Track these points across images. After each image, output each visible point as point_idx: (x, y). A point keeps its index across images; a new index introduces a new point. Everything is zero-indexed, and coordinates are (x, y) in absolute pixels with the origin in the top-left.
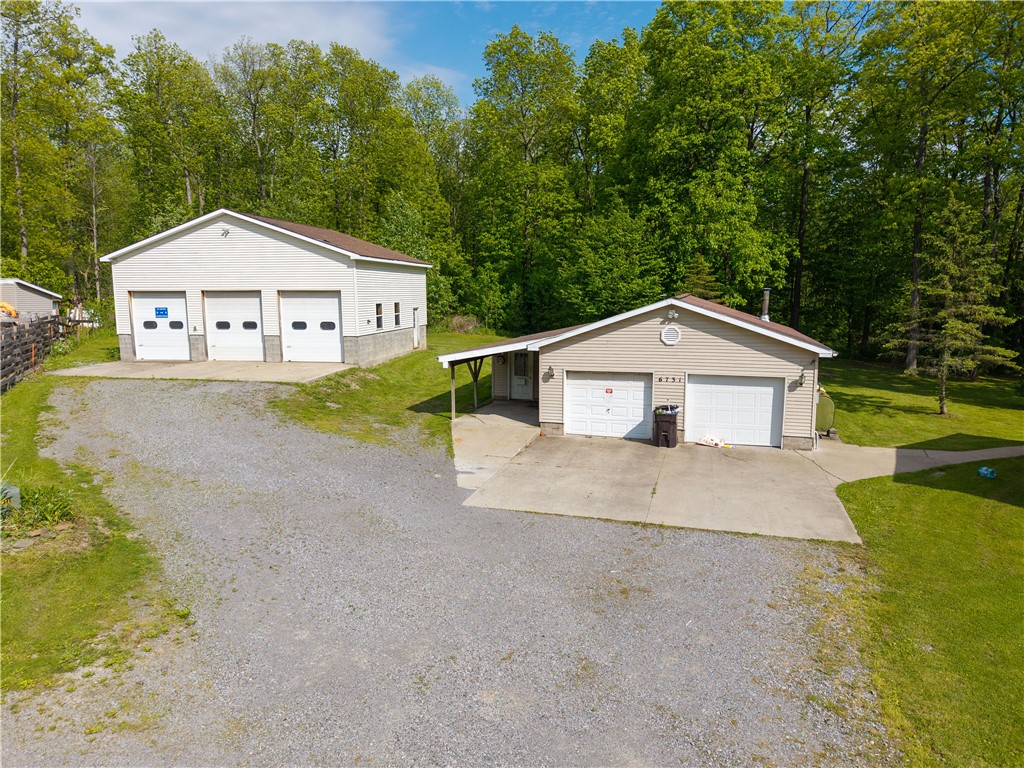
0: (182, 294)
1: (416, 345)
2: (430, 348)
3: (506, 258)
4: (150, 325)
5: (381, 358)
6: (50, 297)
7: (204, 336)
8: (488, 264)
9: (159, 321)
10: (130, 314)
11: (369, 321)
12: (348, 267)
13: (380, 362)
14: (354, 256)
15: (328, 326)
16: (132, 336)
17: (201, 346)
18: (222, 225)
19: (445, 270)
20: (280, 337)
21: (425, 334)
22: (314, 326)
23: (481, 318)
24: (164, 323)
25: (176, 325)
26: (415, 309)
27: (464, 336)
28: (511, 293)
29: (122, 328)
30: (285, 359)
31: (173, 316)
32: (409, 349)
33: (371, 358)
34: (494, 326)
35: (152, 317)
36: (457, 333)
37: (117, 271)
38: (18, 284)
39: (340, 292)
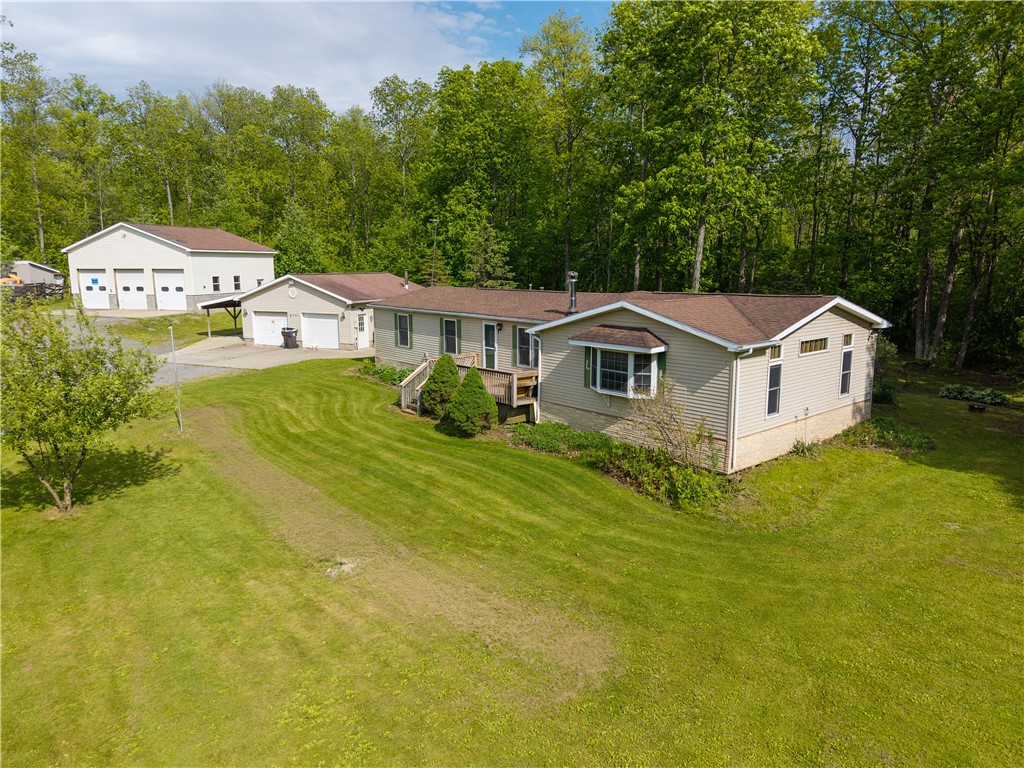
0: (103, 271)
4: (89, 288)
6: (52, 272)
7: (117, 295)
9: (94, 286)
10: (78, 282)
11: (205, 287)
12: (187, 256)
14: (188, 250)
15: (179, 289)
16: (80, 294)
17: (115, 301)
18: (122, 232)
20: (155, 295)
22: (172, 289)
24: (96, 287)
25: (103, 289)
26: (259, 280)
29: (74, 290)
30: (159, 308)
31: (100, 284)
35: (90, 284)
37: (71, 257)
38: (30, 264)
39: (183, 270)
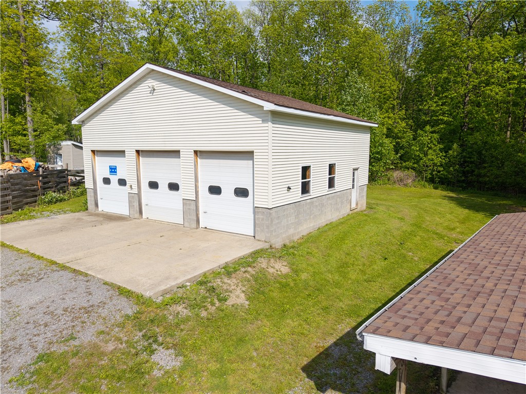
0: (123, 153)
1: (353, 206)
2: (370, 207)
3: (445, 123)
4: (106, 181)
5: (308, 227)
7: (139, 194)
8: (428, 128)
9: (112, 178)
10: (93, 171)
11: (289, 188)
12: (263, 121)
13: (305, 233)
15: (242, 192)
16: (95, 190)
17: (136, 203)
18: (150, 83)
19: (390, 134)
20: (197, 201)
21: (365, 194)
22: (228, 191)
23: (419, 173)
24: (114, 179)
25: (122, 182)
26: (355, 170)
27: (404, 189)
28: (451, 152)
29: (89, 183)
30: (202, 225)
31: (120, 174)
32: (345, 211)
33: (291, 231)
34: (431, 181)
35: (108, 174)
36: (397, 186)
37: (84, 132)
38: (73, 144)
39: (252, 152)
